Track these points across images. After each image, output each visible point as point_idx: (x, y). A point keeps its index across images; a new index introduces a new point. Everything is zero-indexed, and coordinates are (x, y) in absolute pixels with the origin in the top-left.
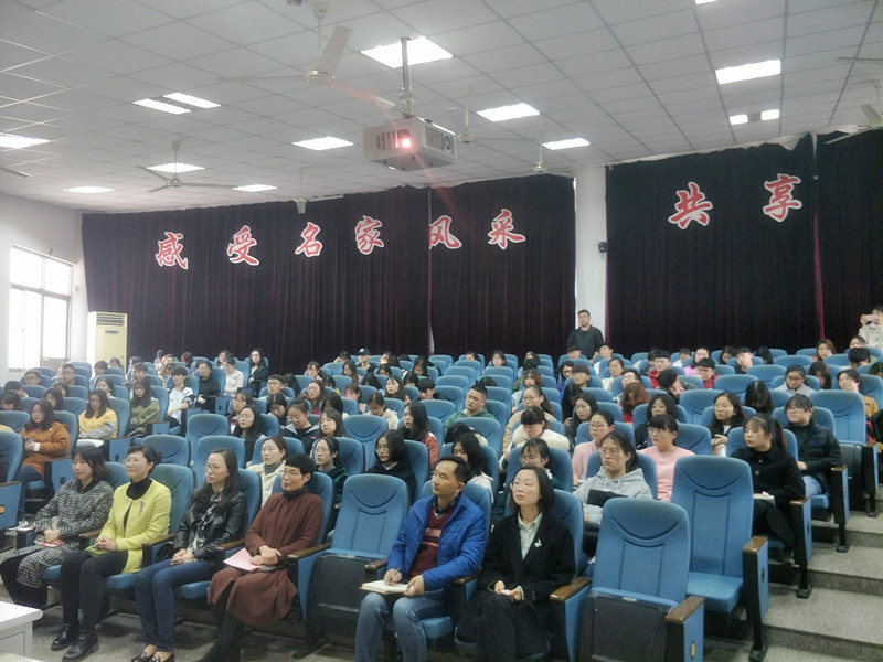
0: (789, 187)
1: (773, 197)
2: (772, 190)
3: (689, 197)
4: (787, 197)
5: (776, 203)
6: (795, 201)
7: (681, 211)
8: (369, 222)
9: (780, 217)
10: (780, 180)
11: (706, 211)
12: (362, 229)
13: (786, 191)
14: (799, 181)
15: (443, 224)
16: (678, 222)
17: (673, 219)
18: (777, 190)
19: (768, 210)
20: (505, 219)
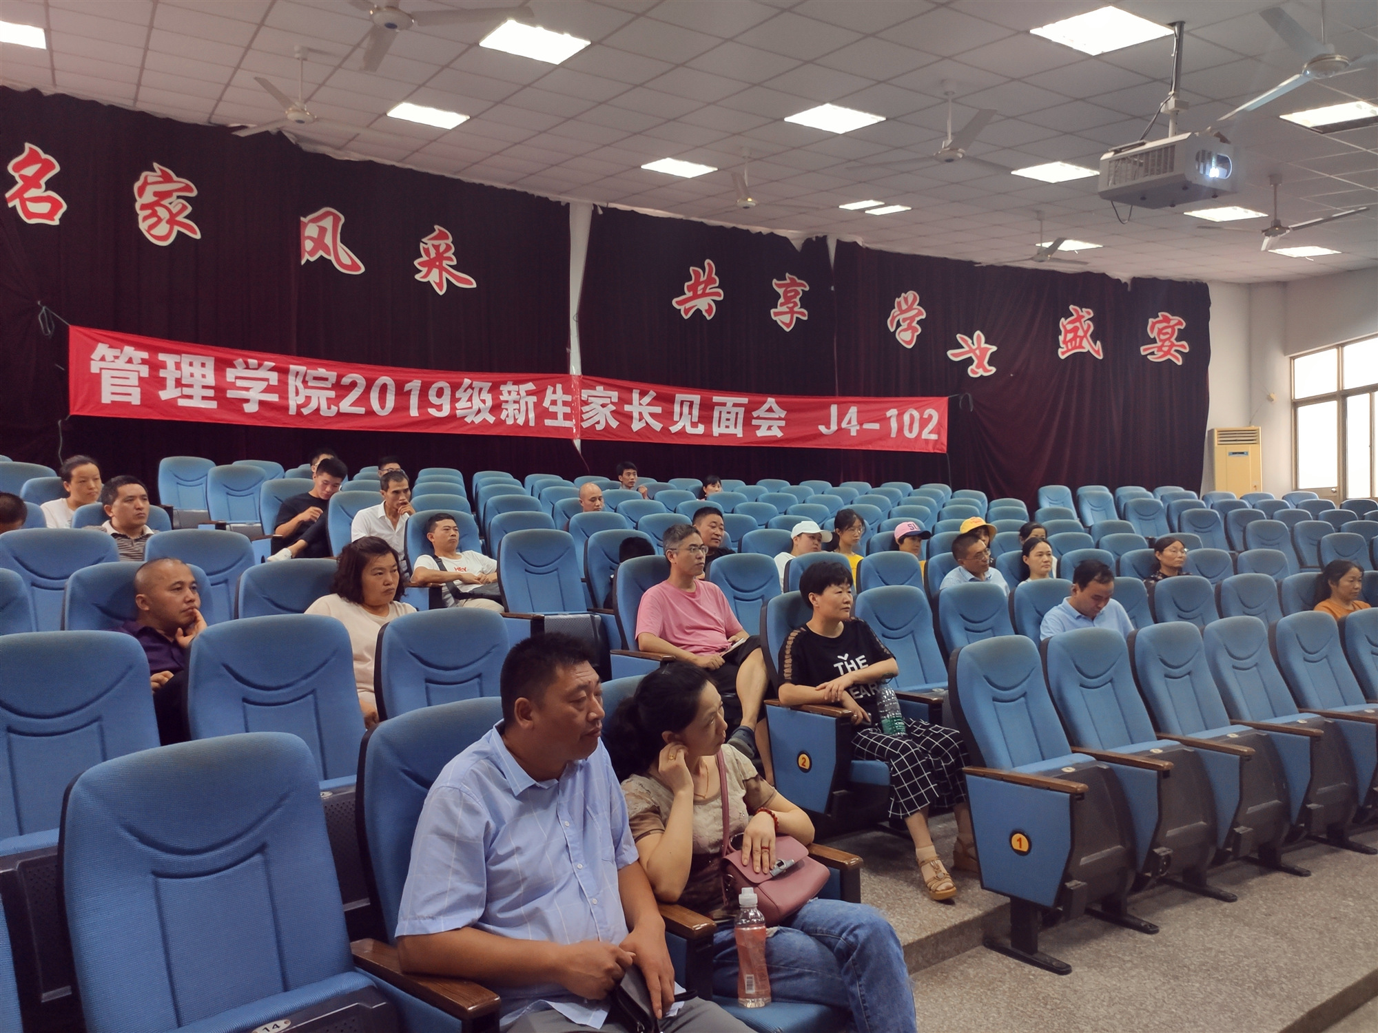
0: (797, 293)
1: (781, 300)
2: (781, 291)
3: (702, 279)
4: (796, 304)
5: (784, 309)
6: (803, 310)
7: (689, 294)
8: (167, 179)
9: (788, 325)
10: (788, 281)
11: (714, 301)
12: (150, 190)
13: (795, 296)
14: (807, 289)
15: (328, 223)
16: (682, 308)
17: (678, 303)
18: (786, 293)
19: (776, 314)
20: (443, 244)
